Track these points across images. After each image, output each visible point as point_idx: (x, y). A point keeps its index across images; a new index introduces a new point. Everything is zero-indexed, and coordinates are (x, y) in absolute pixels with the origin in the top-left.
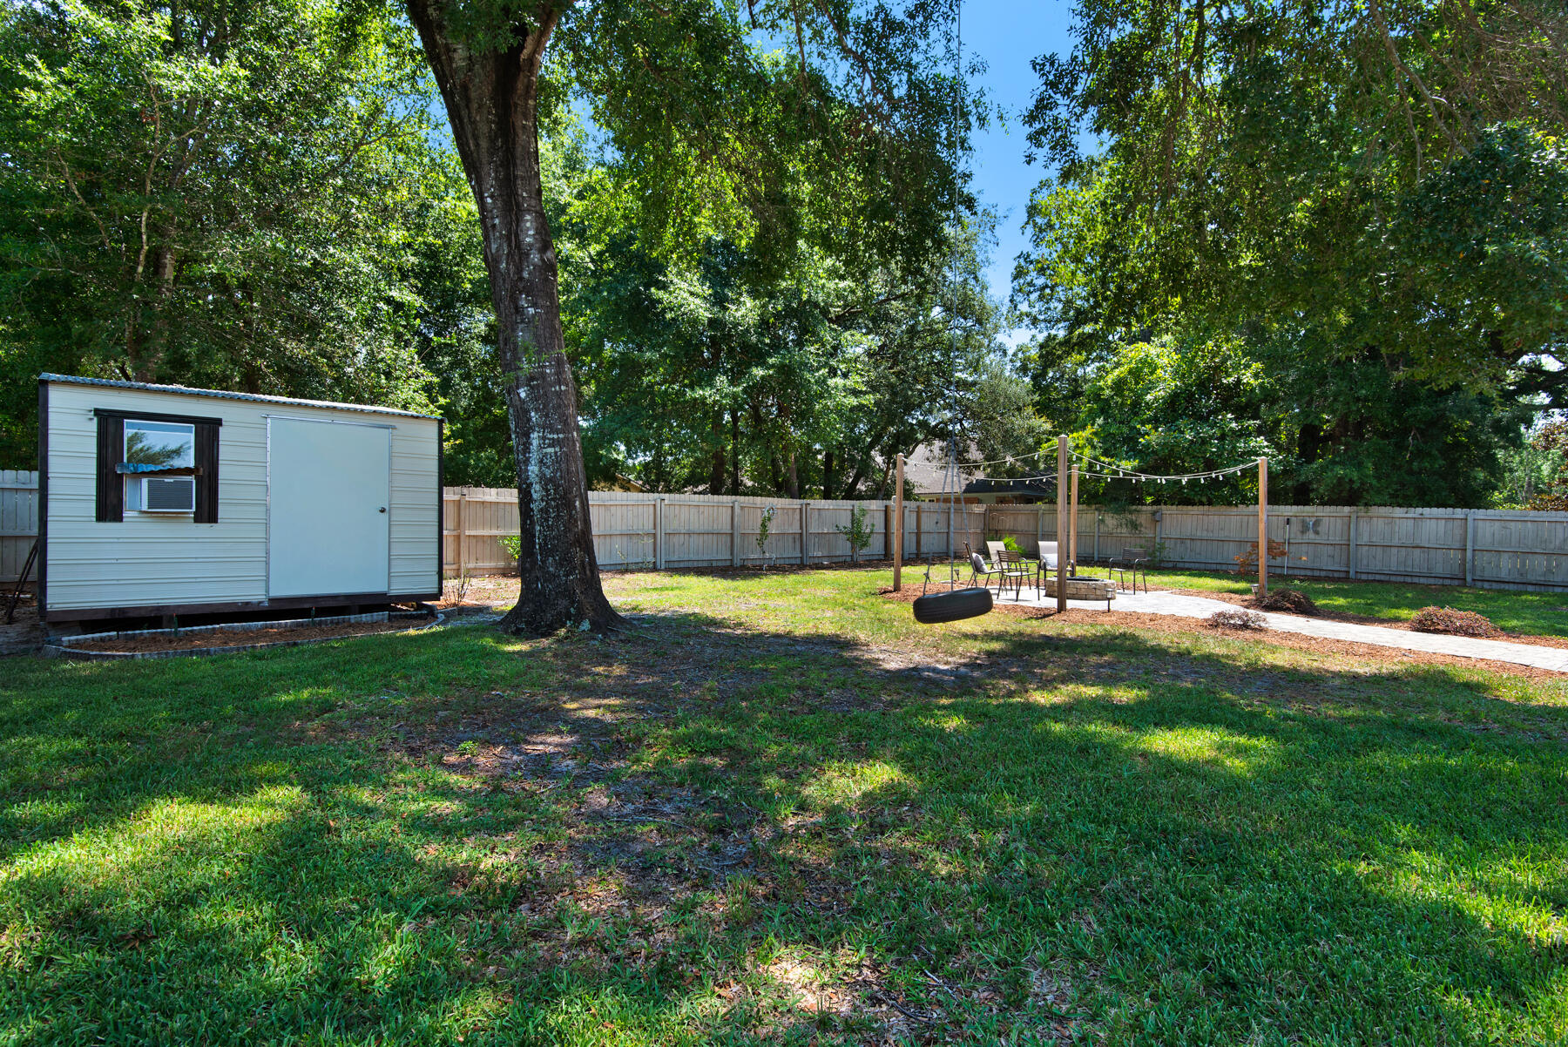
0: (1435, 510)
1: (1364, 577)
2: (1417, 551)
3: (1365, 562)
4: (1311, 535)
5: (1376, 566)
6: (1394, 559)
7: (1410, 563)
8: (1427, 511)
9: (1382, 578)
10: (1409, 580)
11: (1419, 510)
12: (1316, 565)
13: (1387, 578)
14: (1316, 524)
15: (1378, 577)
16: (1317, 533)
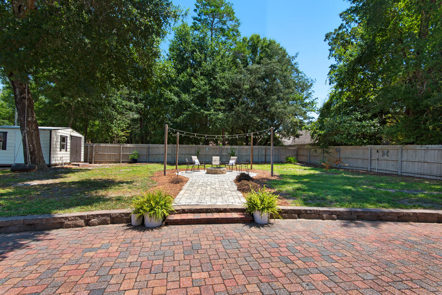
0: (433, 146)
1: (405, 174)
2: (426, 164)
3: (405, 168)
4: (386, 157)
5: (410, 170)
6: (416, 167)
7: (423, 169)
8: (430, 146)
9: (412, 175)
10: (422, 176)
11: (427, 146)
12: (388, 169)
13: (413, 175)
14: (388, 152)
15: (410, 175)
16: (388, 156)
